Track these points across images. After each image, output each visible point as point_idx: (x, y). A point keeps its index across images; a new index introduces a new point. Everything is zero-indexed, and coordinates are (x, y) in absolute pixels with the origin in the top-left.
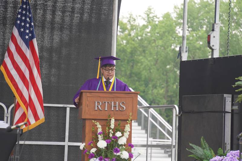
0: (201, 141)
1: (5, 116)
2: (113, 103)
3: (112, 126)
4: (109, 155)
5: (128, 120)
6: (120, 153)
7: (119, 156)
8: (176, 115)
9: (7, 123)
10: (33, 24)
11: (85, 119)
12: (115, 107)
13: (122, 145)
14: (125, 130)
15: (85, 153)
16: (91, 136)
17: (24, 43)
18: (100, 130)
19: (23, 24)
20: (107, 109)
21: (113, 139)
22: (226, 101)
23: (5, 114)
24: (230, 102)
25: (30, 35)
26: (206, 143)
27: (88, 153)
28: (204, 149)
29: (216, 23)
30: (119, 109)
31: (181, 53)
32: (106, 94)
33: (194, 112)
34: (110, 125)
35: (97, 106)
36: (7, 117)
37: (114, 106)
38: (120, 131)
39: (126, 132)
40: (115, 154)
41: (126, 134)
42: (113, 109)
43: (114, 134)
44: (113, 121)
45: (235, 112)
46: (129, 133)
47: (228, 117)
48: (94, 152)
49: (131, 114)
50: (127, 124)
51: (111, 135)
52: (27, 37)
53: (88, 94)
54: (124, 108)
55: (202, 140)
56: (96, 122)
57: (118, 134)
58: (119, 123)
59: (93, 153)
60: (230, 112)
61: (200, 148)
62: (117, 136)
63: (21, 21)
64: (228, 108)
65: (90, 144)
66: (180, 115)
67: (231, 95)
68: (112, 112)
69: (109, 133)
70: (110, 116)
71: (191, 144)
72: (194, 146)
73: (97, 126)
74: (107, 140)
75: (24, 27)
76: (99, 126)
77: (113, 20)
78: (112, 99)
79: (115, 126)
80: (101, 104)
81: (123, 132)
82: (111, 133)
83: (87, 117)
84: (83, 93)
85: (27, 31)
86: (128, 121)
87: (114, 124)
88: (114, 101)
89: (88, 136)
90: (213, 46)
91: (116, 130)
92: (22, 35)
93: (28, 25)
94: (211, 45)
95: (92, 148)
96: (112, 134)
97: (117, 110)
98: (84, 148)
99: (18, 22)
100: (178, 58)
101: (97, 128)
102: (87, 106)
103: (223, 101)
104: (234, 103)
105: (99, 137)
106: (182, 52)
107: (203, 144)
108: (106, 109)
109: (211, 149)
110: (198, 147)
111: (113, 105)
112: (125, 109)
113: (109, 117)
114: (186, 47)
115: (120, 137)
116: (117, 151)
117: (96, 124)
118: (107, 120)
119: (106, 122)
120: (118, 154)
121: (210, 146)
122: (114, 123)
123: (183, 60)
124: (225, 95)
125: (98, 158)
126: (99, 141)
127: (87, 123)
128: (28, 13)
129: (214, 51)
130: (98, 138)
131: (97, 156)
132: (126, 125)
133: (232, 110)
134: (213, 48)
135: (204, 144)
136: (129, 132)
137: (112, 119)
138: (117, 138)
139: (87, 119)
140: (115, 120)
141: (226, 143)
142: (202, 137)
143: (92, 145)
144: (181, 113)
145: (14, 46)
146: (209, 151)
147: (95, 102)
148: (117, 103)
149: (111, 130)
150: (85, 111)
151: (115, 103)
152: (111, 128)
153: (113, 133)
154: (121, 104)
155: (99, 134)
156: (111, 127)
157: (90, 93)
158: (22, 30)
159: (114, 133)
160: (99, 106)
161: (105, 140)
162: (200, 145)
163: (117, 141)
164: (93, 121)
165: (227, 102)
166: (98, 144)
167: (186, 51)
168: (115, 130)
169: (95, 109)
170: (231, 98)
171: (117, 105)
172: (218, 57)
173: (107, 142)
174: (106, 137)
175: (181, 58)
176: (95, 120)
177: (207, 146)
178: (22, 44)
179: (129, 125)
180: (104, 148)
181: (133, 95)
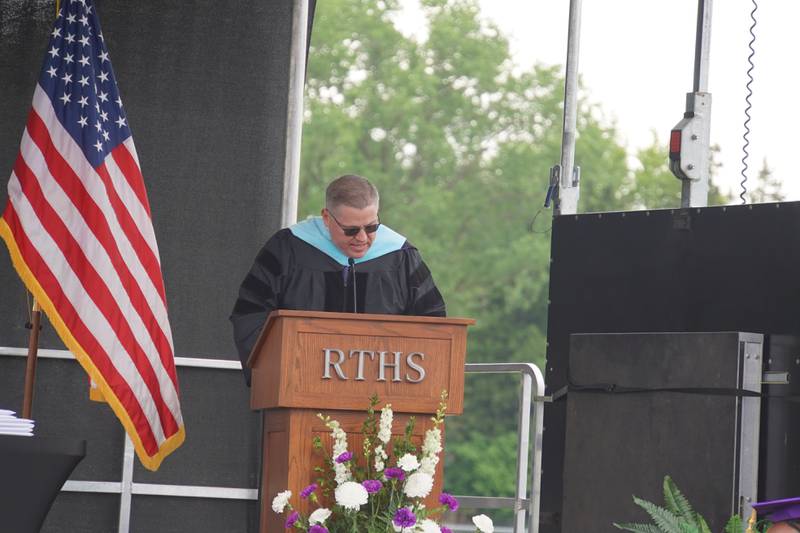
0: (662, 486)
2: (382, 355)
3: (385, 434)
5: (435, 415)
6: (415, 526)
8: (535, 399)
11: (290, 408)
12: (390, 368)
14: (425, 449)
15: (292, 522)
16: (308, 469)
17: (73, 142)
18: (340, 448)
19: (68, 79)
20: (364, 376)
21: (386, 479)
22: (746, 355)
24: (757, 358)
26: (681, 498)
27: (299, 526)
28: (678, 515)
29: (701, 90)
30: (403, 376)
31: (557, 188)
33: (615, 390)
34: (376, 430)
35: (332, 366)
37: (385, 367)
38: (413, 454)
39: (428, 456)
40: (397, 529)
41: (430, 463)
42: (382, 377)
43: (390, 463)
44: (387, 418)
45: (772, 392)
46: (438, 458)
47: (751, 409)
48: (322, 521)
49: (444, 394)
50: (432, 430)
51: (379, 466)
52: (83, 122)
53: (301, 325)
54: (419, 373)
55: (666, 486)
56: (329, 421)
57: (407, 462)
58: (408, 424)
59: (319, 523)
60: (759, 390)
61: (667, 514)
62: (405, 468)
63: (62, 67)
64: (752, 379)
65: (308, 494)
66: (550, 400)
67: (760, 337)
68: (380, 388)
69: (373, 456)
70: (375, 399)
71: (638, 501)
72: (646, 505)
73: (332, 431)
74: (368, 482)
75: (76, 90)
76: (340, 434)
78: (382, 344)
79: (394, 433)
80: (342, 358)
81: (419, 453)
82: (378, 459)
83: (296, 401)
84: (285, 320)
85: (84, 101)
86: (434, 419)
87: (391, 426)
88: (387, 348)
89: (298, 466)
90: (690, 168)
91: (397, 447)
92: (65, 115)
93: (84, 81)
94: (684, 165)
95: (313, 507)
96: (382, 459)
97: (397, 378)
98: (286, 507)
99: (53, 72)
100: (546, 206)
101: (333, 441)
102: (298, 367)
103: (735, 354)
104: (770, 361)
105: (337, 470)
106: (560, 185)
107: (673, 500)
108: (360, 377)
109: (701, 517)
110: (660, 510)
111: (382, 363)
112: (422, 377)
113: (374, 404)
114: (575, 170)
115: (413, 471)
116: (405, 520)
117: (328, 425)
118: (364, 412)
119: (361, 421)
120: (408, 530)
121: (695, 509)
122: (393, 423)
123: (564, 213)
124: (743, 336)
126: (337, 484)
127: (296, 422)
128: (83, 42)
129: (693, 185)
130: (333, 473)
132: (429, 433)
133: (765, 387)
134: (690, 174)
135: (676, 501)
136: (437, 454)
137: (383, 410)
138: (400, 476)
139: (295, 409)
140: (394, 413)
141: (742, 498)
142: (667, 477)
143: (315, 498)
145: (40, 152)
146: (694, 524)
147: (324, 351)
148: (397, 355)
149: (379, 449)
150: (289, 382)
151: (390, 357)
152: (380, 442)
153: (385, 457)
154: (409, 360)
155: (338, 461)
156: (383, 439)
157: (309, 321)
158: (66, 98)
159: (390, 457)
160: (337, 366)
161: (359, 481)
162: (662, 502)
163: (402, 483)
164: (320, 415)
165: (748, 357)
166: (336, 493)
167: (574, 184)
168: (396, 449)
169: (324, 375)
170: (762, 345)
171: (397, 362)
172: (705, 205)
173: (367, 487)
174: (362, 471)
175: (557, 206)
176: (324, 411)
177: (685, 506)
178: (69, 145)
179: (437, 432)
180: (358, 509)
181: (450, 329)
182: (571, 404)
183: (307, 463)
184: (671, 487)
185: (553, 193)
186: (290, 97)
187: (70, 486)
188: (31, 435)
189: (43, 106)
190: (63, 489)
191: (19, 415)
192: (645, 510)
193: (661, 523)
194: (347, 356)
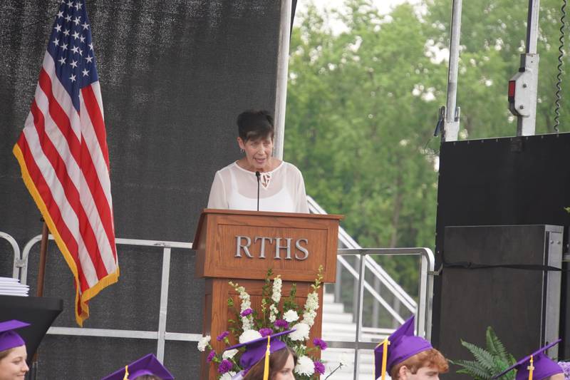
0: (486, 333)
1: (15, 265)
2: (278, 240)
3: (277, 296)
5: (314, 283)
8: (429, 273)
10: (92, 47)
11: (212, 278)
12: (284, 250)
13: (298, 343)
14: (306, 306)
15: (210, 359)
16: (225, 320)
17: (65, 91)
18: (246, 306)
19: (65, 47)
20: (265, 255)
21: (277, 328)
22: (550, 241)
23: (15, 261)
24: (559, 243)
25: (86, 73)
26: (498, 343)
27: (216, 360)
28: (494, 355)
29: (530, 52)
30: (293, 255)
31: (443, 122)
32: (263, 218)
33: (470, 267)
34: (271, 293)
35: (242, 248)
36: (20, 268)
37: (280, 249)
38: (294, 309)
39: (309, 311)
41: (310, 317)
42: (278, 256)
43: (279, 316)
44: (278, 284)
46: (316, 314)
47: (554, 281)
48: (231, 357)
49: (321, 268)
50: (312, 293)
51: (273, 318)
52: (73, 78)
53: (220, 220)
54: (304, 253)
55: (488, 334)
56: (238, 287)
57: (291, 316)
58: (292, 289)
59: (229, 359)
60: (560, 267)
61: (486, 354)
62: (288, 320)
63: (62, 39)
64: (555, 258)
65: (222, 338)
66: (437, 273)
67: (561, 228)
68: (276, 263)
69: (268, 312)
70: (270, 271)
71: (464, 343)
72: (471, 347)
73: (239, 294)
74: (263, 330)
75: (69, 55)
76: (245, 296)
77: (280, 39)
78: (278, 233)
79: (283, 295)
80: (249, 243)
81: (301, 310)
82: (272, 313)
83: (216, 272)
84: (208, 215)
85: (74, 64)
86: (313, 285)
87: (280, 291)
88: (281, 236)
89: (219, 318)
90: (522, 107)
91: (285, 305)
92: (62, 72)
93: (77, 50)
94: (517, 106)
96: (275, 314)
97: (289, 257)
98: (207, 347)
100: (435, 135)
101: (240, 301)
102: (218, 247)
103: (542, 243)
104: (568, 246)
105: (244, 321)
106: (445, 120)
107: (492, 344)
108: (262, 256)
109: (512, 356)
110: (481, 350)
111: (278, 246)
112: (306, 256)
113: (269, 275)
114: (456, 110)
115: (295, 322)
117: (237, 290)
118: (263, 281)
119: (260, 287)
121: (507, 350)
122: (281, 288)
123: (447, 140)
124: (548, 228)
126: (243, 331)
127: (217, 288)
128: (76, 21)
129: (525, 120)
130: (241, 323)
131: (238, 368)
132: (309, 296)
133: (564, 264)
134: (522, 112)
135: (494, 345)
136: (315, 311)
137: (275, 279)
138: (286, 326)
139: (217, 278)
140: (283, 281)
142: (489, 328)
143: (227, 341)
144: (441, 268)
146: (506, 361)
147: (236, 238)
148: (289, 240)
149: (272, 307)
150: (212, 259)
151: (284, 242)
152: (272, 302)
153: (277, 312)
154: (298, 244)
155: (244, 315)
156: (275, 300)
157: (225, 216)
158: (63, 61)
159: (280, 312)
160: (246, 248)
161: (258, 329)
162: (484, 346)
164: (231, 283)
165: (552, 243)
166: (240, 337)
167: (456, 119)
169: (236, 254)
170: (562, 234)
171: (289, 246)
172: (534, 134)
173: (262, 332)
174: (260, 322)
175: (443, 136)
176: (234, 280)
177: (501, 348)
179: (315, 295)
181: (327, 222)
182: (444, 277)
183: (225, 317)
184: (491, 332)
185: (440, 127)
186: (279, 59)
188: (27, 295)
189: (49, 65)
190: (48, 332)
192: (469, 351)
193: (480, 359)
194: (253, 241)
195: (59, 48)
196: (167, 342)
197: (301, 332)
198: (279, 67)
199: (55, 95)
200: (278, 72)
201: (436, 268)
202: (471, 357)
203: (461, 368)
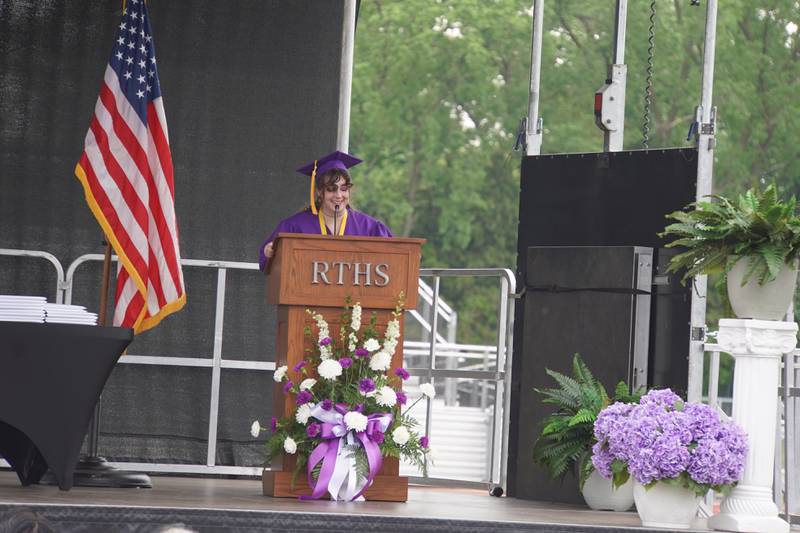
0: (572, 363)
1: (58, 287)
2: (357, 265)
3: (356, 325)
4: (346, 397)
5: (395, 310)
6: (375, 391)
7: (372, 400)
8: (510, 296)
9: (64, 303)
10: (154, 60)
11: (289, 305)
12: (363, 275)
13: (378, 373)
14: (387, 335)
15: (287, 389)
16: (302, 349)
17: (132, 109)
18: (324, 334)
19: (130, 61)
20: (343, 281)
21: (357, 357)
22: (640, 263)
23: (59, 283)
24: (648, 265)
25: (148, 88)
26: (586, 370)
27: (294, 391)
28: (581, 383)
29: (617, 63)
30: (372, 281)
31: (525, 134)
32: (341, 243)
33: (555, 290)
34: (350, 321)
35: (319, 274)
36: (64, 291)
37: (359, 274)
38: (375, 338)
39: (389, 340)
40: (363, 393)
41: (391, 345)
42: (357, 282)
43: (359, 345)
44: (357, 312)
45: (660, 291)
46: (397, 342)
47: (643, 305)
48: (309, 388)
49: (402, 294)
50: (393, 321)
51: (352, 347)
52: (140, 94)
53: (296, 244)
54: (384, 279)
55: (575, 361)
56: (315, 315)
57: (371, 345)
58: (372, 317)
59: (307, 389)
60: (650, 291)
61: (572, 382)
62: (369, 349)
63: (126, 51)
64: (644, 281)
65: (299, 368)
66: (519, 296)
67: (650, 250)
68: (355, 290)
69: (347, 341)
70: (349, 298)
71: (549, 372)
72: (558, 377)
73: (317, 322)
74: (342, 359)
75: (134, 69)
76: (323, 324)
77: (344, 40)
78: (356, 258)
79: (363, 323)
80: (327, 267)
81: (381, 338)
82: (351, 342)
83: (292, 300)
84: (284, 241)
85: (142, 79)
86: (394, 313)
87: (360, 319)
88: (360, 260)
89: (295, 348)
91: (365, 333)
92: (128, 88)
93: (143, 64)
94: (604, 120)
95: (305, 377)
96: (354, 343)
97: (368, 283)
98: (284, 377)
99: (120, 56)
100: (516, 149)
101: (318, 330)
102: (294, 274)
103: (632, 263)
104: (657, 268)
105: (322, 351)
106: (527, 133)
107: (579, 372)
108: (341, 282)
109: (600, 383)
110: (567, 378)
111: (357, 272)
112: (387, 282)
113: (348, 302)
114: (539, 121)
115: (376, 352)
116: (368, 387)
117: (314, 318)
118: (341, 308)
119: (339, 315)
120: (370, 394)
121: (595, 377)
122: (361, 316)
123: (529, 154)
124: (637, 249)
125: (321, 403)
126: (321, 361)
127: (293, 315)
128: (143, 33)
129: (612, 135)
130: (319, 353)
131: (317, 399)
132: (390, 323)
133: (654, 287)
134: (609, 126)
135: (582, 372)
136: (396, 339)
137: (354, 306)
138: (367, 355)
139: (292, 306)
140: (363, 309)
141: (636, 369)
142: (577, 354)
143: (304, 371)
144: (524, 290)
145: (110, 117)
146: (594, 388)
147: (313, 263)
148: (368, 265)
149: (352, 335)
150: (287, 287)
151: (363, 268)
152: (353, 330)
153: (356, 341)
154: (377, 269)
155: (322, 344)
156: (354, 328)
157: (301, 241)
158: (128, 75)
159: (359, 341)
160: (323, 274)
161: (337, 359)
162: (570, 373)
163: (368, 361)
164: (308, 310)
165: (641, 265)
166: (319, 368)
167: (538, 132)
168: (363, 336)
169: (313, 280)
170: (651, 257)
171: (368, 272)
172: (621, 150)
173: (342, 363)
174: (340, 352)
175: (525, 149)
176: (312, 307)
177: (589, 375)
178: (129, 111)
179: (396, 322)
180: (334, 379)
181: (408, 246)
183: (301, 347)
184: (578, 359)
185: (521, 138)
186: (342, 61)
187: (124, 359)
188: (95, 324)
189: (112, 81)
190: (119, 361)
191: (89, 310)
192: (554, 379)
193: (567, 387)
194: (331, 266)
195: (123, 61)
196: (223, 370)
197: (381, 362)
198: (342, 71)
199: (120, 110)
200: (342, 76)
201: (518, 291)
202: (557, 386)
203: (548, 397)
